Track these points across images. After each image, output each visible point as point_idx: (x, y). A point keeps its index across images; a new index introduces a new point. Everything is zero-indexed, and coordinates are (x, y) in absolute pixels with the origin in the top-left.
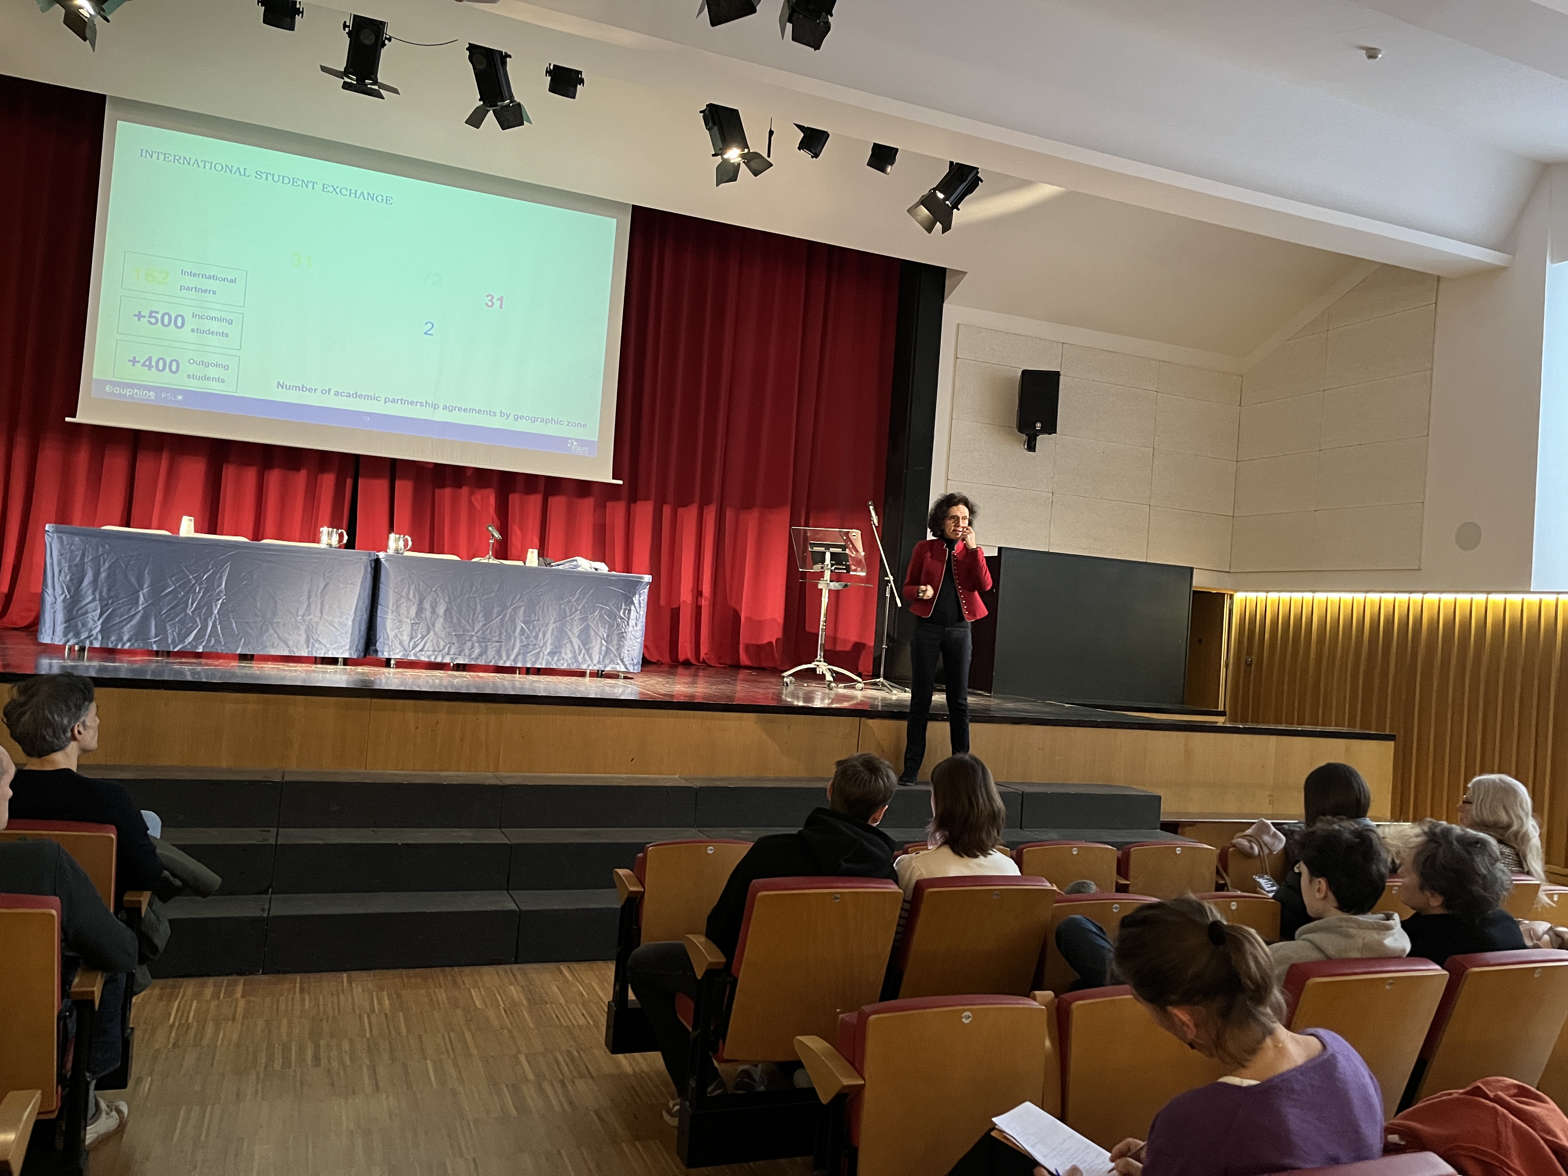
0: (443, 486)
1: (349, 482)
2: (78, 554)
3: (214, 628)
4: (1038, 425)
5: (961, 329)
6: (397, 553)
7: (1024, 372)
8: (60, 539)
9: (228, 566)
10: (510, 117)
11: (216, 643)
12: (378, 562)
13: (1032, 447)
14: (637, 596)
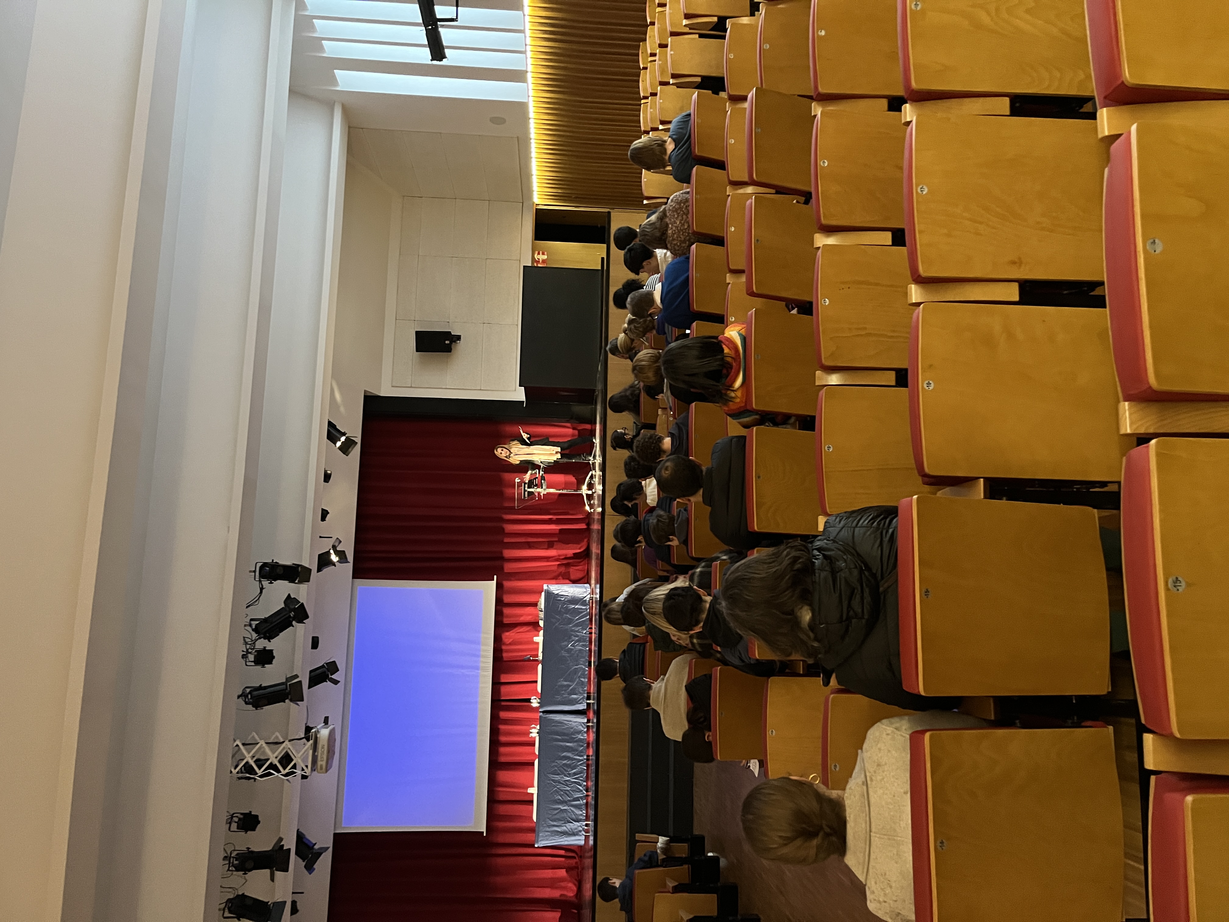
0: (502, 657)
1: (503, 703)
2: (547, 833)
3: (575, 779)
4: (447, 342)
5: (394, 384)
6: (539, 703)
7: (417, 351)
8: (541, 840)
9: (548, 775)
10: (332, 667)
11: (582, 777)
12: (544, 712)
13: (459, 338)
14: (554, 592)
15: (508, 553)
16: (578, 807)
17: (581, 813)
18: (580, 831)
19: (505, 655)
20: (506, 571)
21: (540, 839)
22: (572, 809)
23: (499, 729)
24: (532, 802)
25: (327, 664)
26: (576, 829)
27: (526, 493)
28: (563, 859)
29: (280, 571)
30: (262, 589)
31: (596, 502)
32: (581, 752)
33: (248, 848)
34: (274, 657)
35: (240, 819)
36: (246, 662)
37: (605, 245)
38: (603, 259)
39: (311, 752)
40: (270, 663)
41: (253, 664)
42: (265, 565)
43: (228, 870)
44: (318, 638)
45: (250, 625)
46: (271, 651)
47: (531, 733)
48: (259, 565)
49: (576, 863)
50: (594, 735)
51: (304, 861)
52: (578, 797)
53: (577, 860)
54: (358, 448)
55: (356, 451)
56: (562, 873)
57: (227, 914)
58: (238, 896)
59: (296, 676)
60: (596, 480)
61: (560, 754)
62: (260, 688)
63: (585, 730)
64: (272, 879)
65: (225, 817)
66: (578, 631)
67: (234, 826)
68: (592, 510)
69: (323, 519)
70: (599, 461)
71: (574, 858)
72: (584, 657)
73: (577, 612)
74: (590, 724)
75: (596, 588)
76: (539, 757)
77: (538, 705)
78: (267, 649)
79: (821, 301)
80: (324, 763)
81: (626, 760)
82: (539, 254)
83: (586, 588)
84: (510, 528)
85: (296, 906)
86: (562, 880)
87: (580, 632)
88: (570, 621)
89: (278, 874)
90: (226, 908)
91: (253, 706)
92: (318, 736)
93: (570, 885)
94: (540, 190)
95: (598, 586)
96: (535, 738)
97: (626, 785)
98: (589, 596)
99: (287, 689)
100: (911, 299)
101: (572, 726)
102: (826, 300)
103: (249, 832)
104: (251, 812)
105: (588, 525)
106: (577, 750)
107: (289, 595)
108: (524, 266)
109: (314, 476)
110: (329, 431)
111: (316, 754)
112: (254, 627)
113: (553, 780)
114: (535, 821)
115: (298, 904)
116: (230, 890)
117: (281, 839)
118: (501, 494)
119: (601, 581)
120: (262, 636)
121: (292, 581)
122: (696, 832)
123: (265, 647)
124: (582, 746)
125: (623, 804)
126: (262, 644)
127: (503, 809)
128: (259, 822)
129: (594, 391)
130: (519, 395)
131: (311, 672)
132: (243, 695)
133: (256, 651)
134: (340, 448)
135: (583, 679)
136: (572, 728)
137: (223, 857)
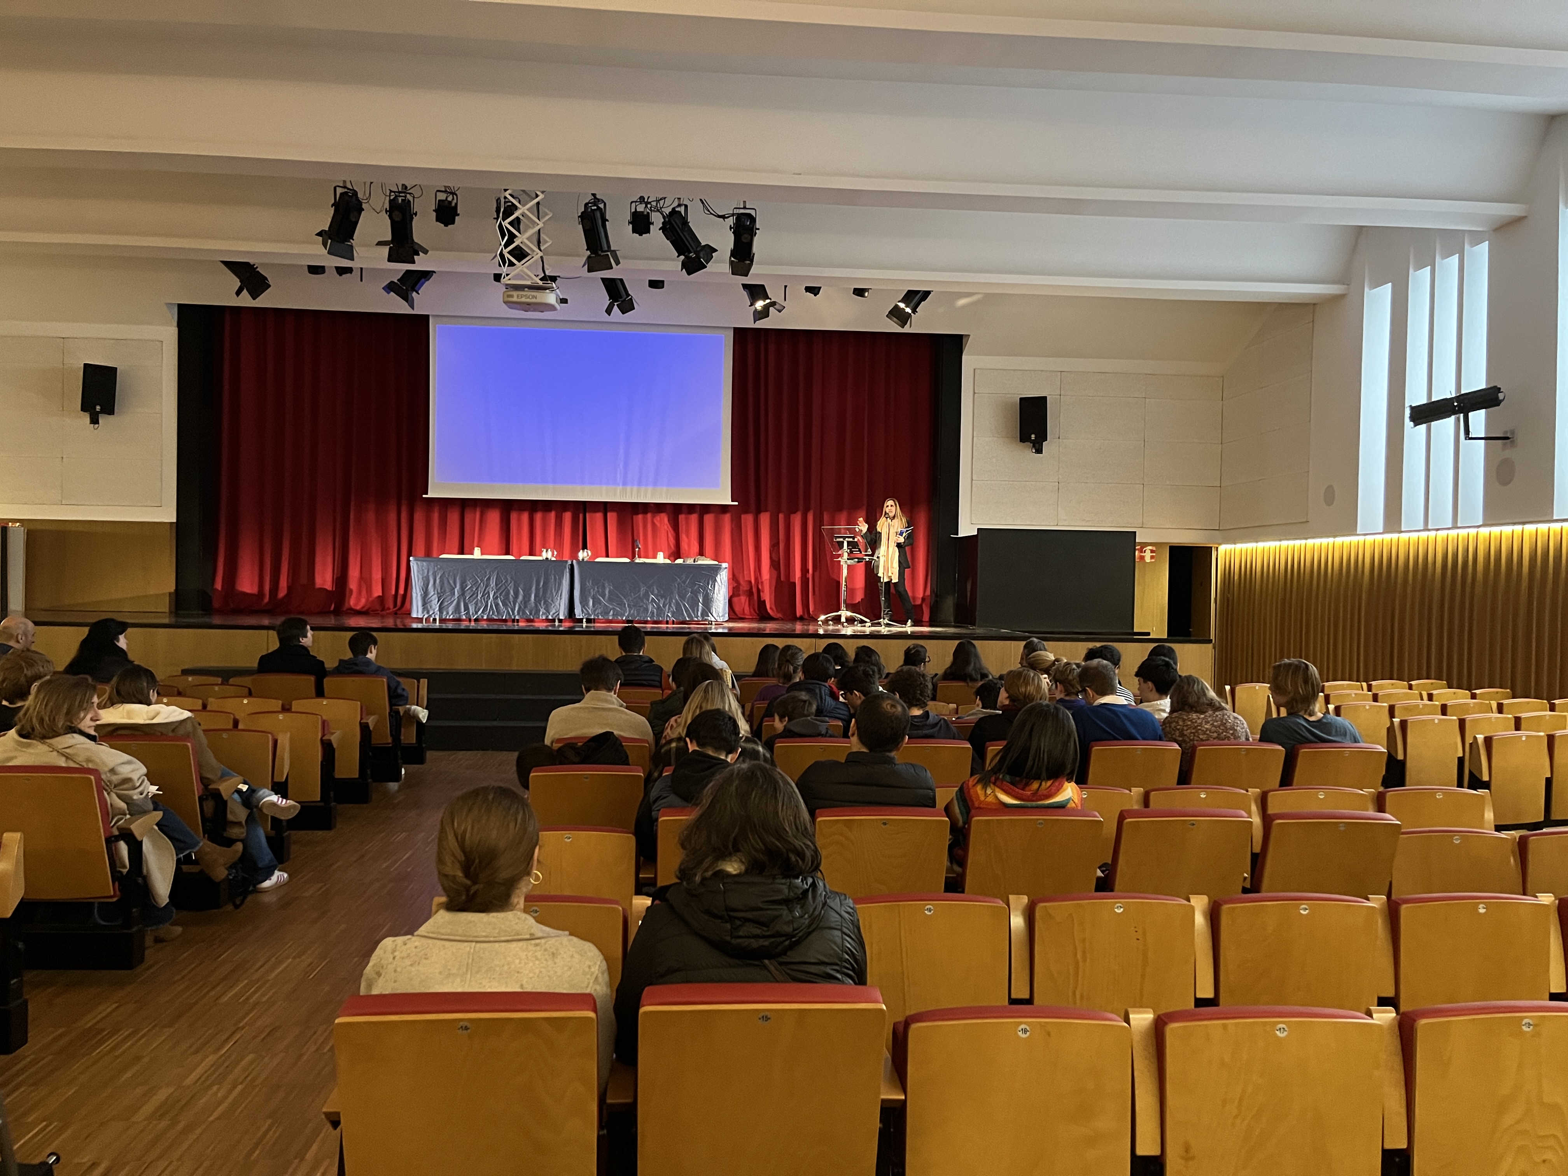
0: (637, 514)
1: (581, 516)
2: (426, 571)
3: (491, 606)
4: (1033, 436)
5: (977, 372)
6: (583, 560)
7: (1021, 399)
8: (417, 564)
9: (496, 573)
10: (627, 306)
11: (493, 614)
12: (572, 565)
13: (1039, 451)
14: (719, 576)
15: (765, 519)
16: (457, 609)
17: (450, 613)
18: (428, 612)
19: (640, 516)
20: (743, 516)
21: (419, 563)
22: (455, 602)
23: (550, 511)
24: (462, 553)
25: (631, 299)
26: (431, 607)
27: (842, 540)
28: (393, 592)
29: (745, 238)
30: (723, 217)
31: (831, 628)
32: (524, 613)
33: (416, 214)
34: (641, 235)
35: (450, 202)
36: (636, 202)
37: (1165, 637)
38: (1148, 634)
39: (529, 283)
40: (634, 231)
41: (633, 210)
42: (753, 219)
43: (391, 191)
44: (663, 287)
45: (679, 205)
46: (648, 231)
47: (547, 551)
48: (753, 213)
49: (389, 609)
50: (544, 628)
51: (398, 280)
52: (468, 609)
53: (392, 610)
54: (897, 329)
55: (893, 327)
56: (377, 592)
57: (339, 191)
58: (360, 203)
59: (618, 263)
60: (858, 628)
61: (522, 586)
62: (604, 221)
63: (550, 617)
64: (380, 243)
65: (452, 184)
66: (670, 605)
67: (442, 196)
68: (820, 623)
69: (808, 289)
70: (883, 631)
71: (395, 605)
72: (638, 615)
73: (694, 604)
74: (557, 623)
75: (724, 628)
76: (517, 561)
77: (580, 558)
78: (651, 226)
79: (1120, 903)
80: (515, 299)
81: (514, 667)
82: (1152, 551)
83: (723, 616)
84: (796, 520)
85: (346, 273)
86: (369, 591)
87: (669, 609)
88: (682, 597)
89: (385, 250)
90: (346, 190)
91: (582, 213)
92: (547, 291)
93: (363, 601)
94: (1237, 553)
95: (726, 631)
96: (540, 555)
97: (484, 668)
98: (713, 619)
99: (603, 251)
100: (1134, 1013)
101: (555, 600)
102: (1122, 909)
103: (434, 214)
104: (458, 215)
105: (801, 619)
106: (526, 607)
107: (716, 250)
108: (1135, 532)
109: (862, 276)
110: (918, 292)
111: (526, 289)
112: (677, 209)
113: (489, 579)
114: (441, 557)
115: (349, 275)
116: (367, 195)
117: (426, 252)
118: (840, 509)
119: (731, 634)
120: (667, 220)
121: (733, 253)
122: (430, 755)
123: (653, 224)
124: (531, 614)
125: (462, 664)
126: (657, 220)
127: (453, 517)
128: (446, 225)
129: (974, 625)
130: (966, 529)
131: (621, 280)
132: (596, 200)
133: (648, 213)
134: (896, 306)
135: (612, 612)
136: (552, 601)
137: (407, 184)
